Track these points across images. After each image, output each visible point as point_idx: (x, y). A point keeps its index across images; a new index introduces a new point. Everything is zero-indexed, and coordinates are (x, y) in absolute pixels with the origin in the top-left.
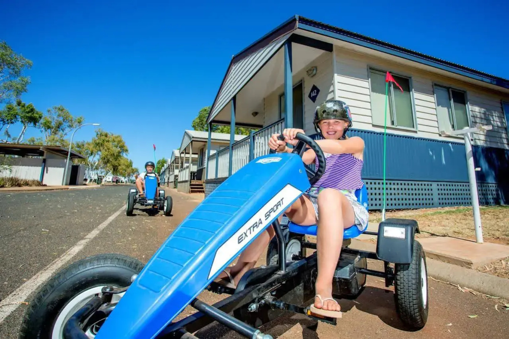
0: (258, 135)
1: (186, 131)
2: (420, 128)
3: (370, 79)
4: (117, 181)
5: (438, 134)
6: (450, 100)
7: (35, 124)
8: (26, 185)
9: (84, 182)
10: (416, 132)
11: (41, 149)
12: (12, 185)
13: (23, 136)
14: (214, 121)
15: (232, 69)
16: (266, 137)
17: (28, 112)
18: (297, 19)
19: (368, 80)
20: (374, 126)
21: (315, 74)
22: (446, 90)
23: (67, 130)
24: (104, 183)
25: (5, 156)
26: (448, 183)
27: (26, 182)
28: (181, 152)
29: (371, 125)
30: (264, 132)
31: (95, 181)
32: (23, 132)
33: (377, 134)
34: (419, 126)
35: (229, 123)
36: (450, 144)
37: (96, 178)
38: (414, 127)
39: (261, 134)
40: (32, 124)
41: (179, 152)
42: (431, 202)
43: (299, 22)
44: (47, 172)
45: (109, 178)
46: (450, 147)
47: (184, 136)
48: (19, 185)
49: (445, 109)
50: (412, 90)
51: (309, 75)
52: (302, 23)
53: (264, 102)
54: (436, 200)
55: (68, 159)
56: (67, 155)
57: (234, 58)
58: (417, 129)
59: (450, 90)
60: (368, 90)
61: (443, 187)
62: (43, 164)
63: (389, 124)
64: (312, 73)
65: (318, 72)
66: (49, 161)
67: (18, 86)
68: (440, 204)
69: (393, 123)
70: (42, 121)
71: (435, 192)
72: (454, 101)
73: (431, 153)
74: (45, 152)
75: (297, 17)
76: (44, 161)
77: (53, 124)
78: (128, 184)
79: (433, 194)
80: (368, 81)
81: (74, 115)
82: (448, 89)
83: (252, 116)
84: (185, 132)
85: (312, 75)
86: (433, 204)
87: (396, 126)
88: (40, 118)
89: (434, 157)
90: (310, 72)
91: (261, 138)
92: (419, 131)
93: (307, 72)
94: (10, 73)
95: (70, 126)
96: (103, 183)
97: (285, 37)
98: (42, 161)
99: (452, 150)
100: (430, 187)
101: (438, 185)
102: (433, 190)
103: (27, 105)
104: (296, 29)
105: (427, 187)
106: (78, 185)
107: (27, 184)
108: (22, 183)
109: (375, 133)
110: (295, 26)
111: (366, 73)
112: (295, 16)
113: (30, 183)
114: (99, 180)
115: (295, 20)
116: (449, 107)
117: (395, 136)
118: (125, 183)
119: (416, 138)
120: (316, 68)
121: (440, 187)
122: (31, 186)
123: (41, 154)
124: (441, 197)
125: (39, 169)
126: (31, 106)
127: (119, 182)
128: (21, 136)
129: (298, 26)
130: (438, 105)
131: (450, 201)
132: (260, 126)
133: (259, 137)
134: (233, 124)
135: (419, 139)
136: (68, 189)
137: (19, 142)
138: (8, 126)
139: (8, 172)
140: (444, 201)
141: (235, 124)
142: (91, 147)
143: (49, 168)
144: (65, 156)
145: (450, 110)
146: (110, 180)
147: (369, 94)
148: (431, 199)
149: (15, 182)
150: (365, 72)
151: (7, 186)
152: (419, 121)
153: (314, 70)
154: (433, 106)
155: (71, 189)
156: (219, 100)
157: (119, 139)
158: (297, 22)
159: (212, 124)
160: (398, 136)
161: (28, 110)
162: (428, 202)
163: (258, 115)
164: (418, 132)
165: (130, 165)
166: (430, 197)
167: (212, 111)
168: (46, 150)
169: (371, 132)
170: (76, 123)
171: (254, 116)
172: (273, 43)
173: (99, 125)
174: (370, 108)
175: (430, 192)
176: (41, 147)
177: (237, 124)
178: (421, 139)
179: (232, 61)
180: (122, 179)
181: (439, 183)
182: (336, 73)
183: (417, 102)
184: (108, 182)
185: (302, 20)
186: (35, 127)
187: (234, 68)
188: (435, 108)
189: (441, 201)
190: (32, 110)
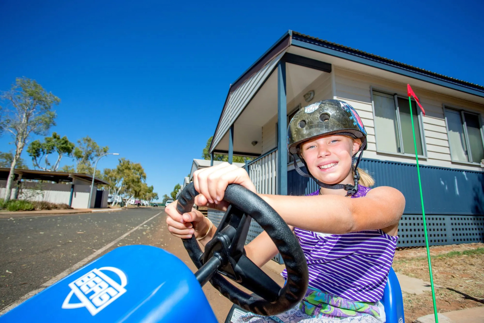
0: (255, 163)
1: (194, 159)
2: (430, 155)
3: (373, 102)
4: (139, 204)
5: (450, 161)
6: (462, 123)
7: (69, 154)
8: (54, 209)
9: (108, 206)
10: (425, 160)
11: (69, 176)
12: (42, 209)
13: (58, 164)
14: (215, 151)
15: (230, 97)
16: (263, 165)
17: (63, 144)
18: (291, 35)
19: (371, 102)
20: (378, 153)
21: (313, 99)
22: (458, 113)
23: (95, 159)
24: (128, 206)
25: (42, 182)
26: (463, 217)
27: (55, 206)
28: (190, 179)
29: (375, 153)
30: (261, 160)
31: (119, 203)
32: (59, 161)
33: (382, 162)
34: (428, 153)
35: (227, 152)
36: (464, 173)
37: (120, 201)
38: (422, 154)
39: (258, 162)
40: (67, 154)
41: (189, 179)
42: (444, 238)
43: (293, 38)
44: (75, 197)
45: (132, 201)
46: (464, 176)
47: (193, 165)
48: (49, 208)
49: (457, 134)
50: (420, 114)
51: (306, 100)
52: (297, 39)
53: (262, 130)
54: (450, 237)
55: (92, 185)
56: (91, 181)
57: (232, 87)
58: (426, 156)
59: (462, 112)
60: (371, 113)
61: (457, 221)
62: (72, 189)
63: (395, 152)
64: (309, 97)
65: (315, 95)
66: (76, 187)
67: (46, 120)
68: (454, 240)
69: (399, 150)
70: (74, 151)
71: (449, 227)
72: (467, 125)
73: (442, 183)
74: (74, 179)
75: (290, 32)
76: (73, 186)
77: (83, 154)
78: (149, 206)
79: (446, 230)
80: (371, 104)
81: (100, 146)
82: (460, 111)
83: (252, 145)
84: (194, 161)
85: (309, 100)
86: (446, 241)
87: (404, 153)
88: (73, 148)
89: (447, 188)
90: (307, 97)
91: (258, 166)
92: (429, 158)
93: (304, 96)
94: (42, 109)
95: (97, 156)
96: (126, 206)
97: (278, 57)
98: (71, 186)
99: (466, 179)
100: (442, 222)
101: (451, 219)
102: (446, 224)
103: (61, 138)
104: (289, 46)
105: (439, 222)
106: (102, 208)
107: (56, 207)
108: (51, 206)
109: (379, 162)
110: (289, 43)
111: (370, 96)
112: (288, 31)
113: (58, 207)
114: (122, 204)
115: (288, 36)
116: (461, 131)
117: (402, 164)
118: (145, 206)
119: (426, 167)
120: (313, 91)
121: (454, 221)
122: (59, 209)
123: (71, 180)
124: (455, 232)
125: (69, 194)
126: (66, 138)
127: (141, 205)
128: (57, 165)
129: (292, 42)
130: (449, 130)
131: (465, 237)
132: (258, 155)
133: (256, 165)
134: (231, 153)
135: (429, 167)
136: (91, 212)
137: (56, 169)
138: (46, 156)
139: (41, 196)
140: (459, 237)
141: (232, 153)
142: (115, 174)
143: (77, 193)
144: (90, 182)
145: (462, 134)
146: (133, 203)
147: (372, 118)
148: (444, 235)
149: (46, 206)
150: (368, 94)
151: (38, 209)
152: (429, 148)
153: (311, 93)
154: (444, 130)
155: (94, 212)
156: (219, 130)
157: (138, 166)
158: (291, 37)
159: (214, 153)
160: (405, 165)
161: (63, 142)
162: (440, 238)
163: (258, 144)
164: (428, 160)
165: (150, 190)
166: (443, 232)
167: (214, 141)
168: (74, 177)
169: (376, 161)
170: (103, 153)
171: (254, 145)
172: (267, 66)
173: (118, 154)
174: (374, 134)
175: (443, 227)
176: (70, 174)
177: (235, 153)
178: (432, 167)
179: (230, 89)
180: (144, 202)
181: (453, 217)
182: (335, 96)
183: (425, 126)
184: (132, 205)
185: (296, 36)
186: (69, 156)
187: (231, 96)
188: (446, 132)
189: (456, 237)
190: (66, 142)
